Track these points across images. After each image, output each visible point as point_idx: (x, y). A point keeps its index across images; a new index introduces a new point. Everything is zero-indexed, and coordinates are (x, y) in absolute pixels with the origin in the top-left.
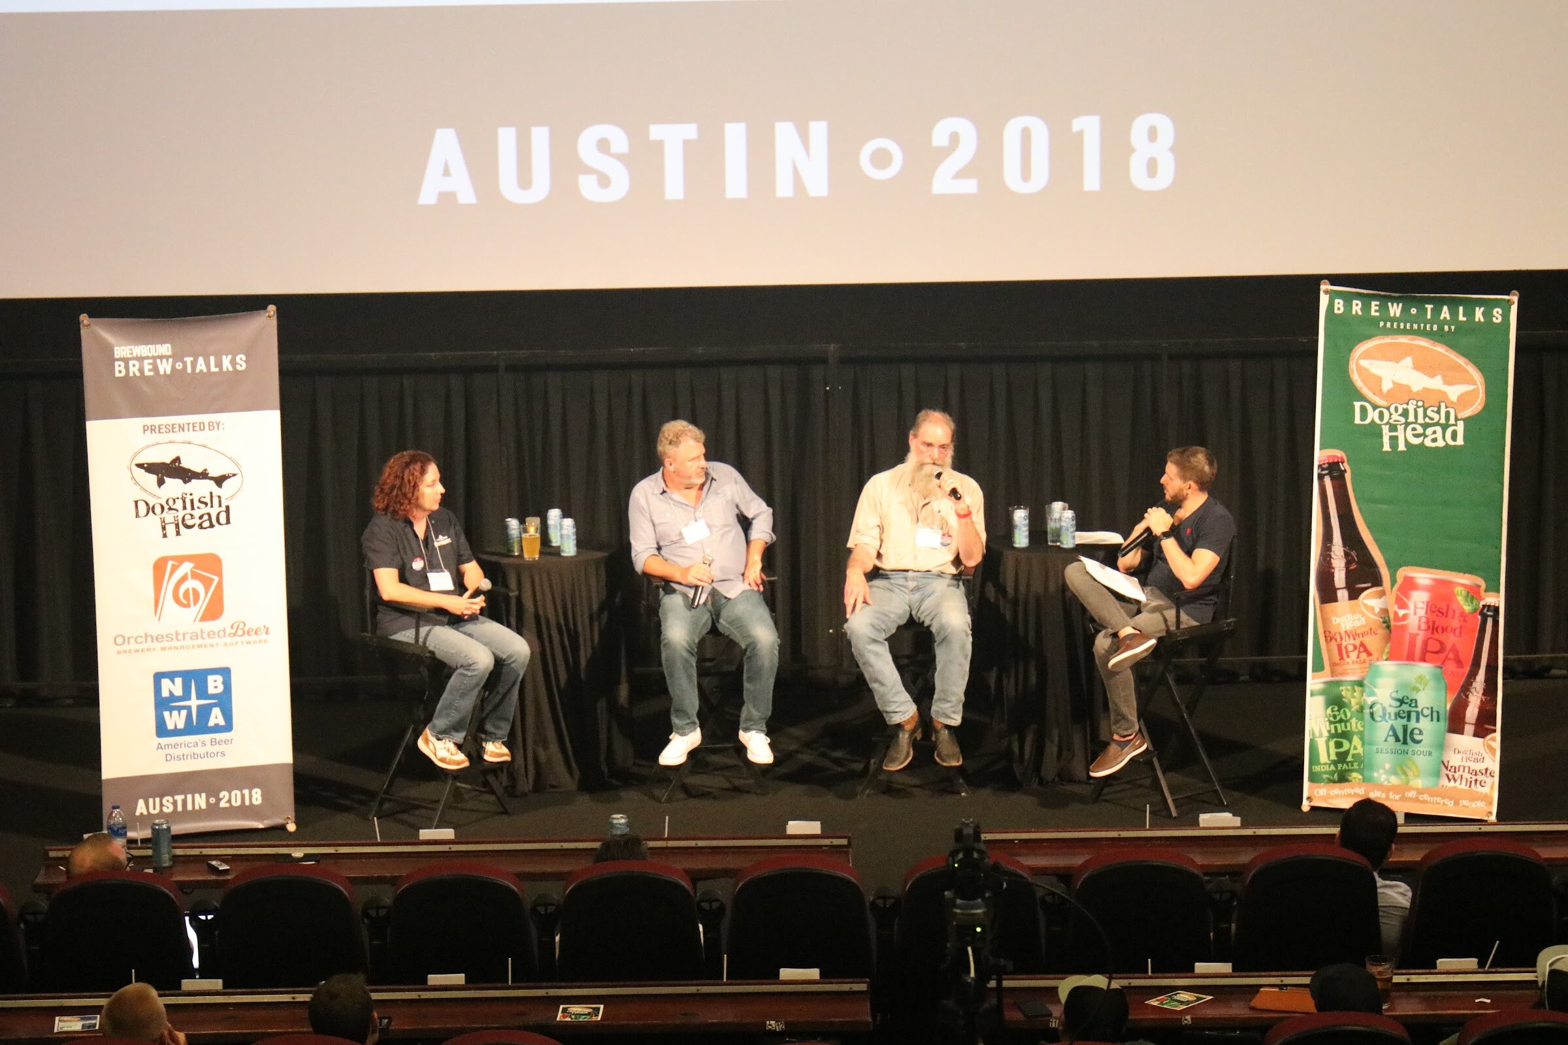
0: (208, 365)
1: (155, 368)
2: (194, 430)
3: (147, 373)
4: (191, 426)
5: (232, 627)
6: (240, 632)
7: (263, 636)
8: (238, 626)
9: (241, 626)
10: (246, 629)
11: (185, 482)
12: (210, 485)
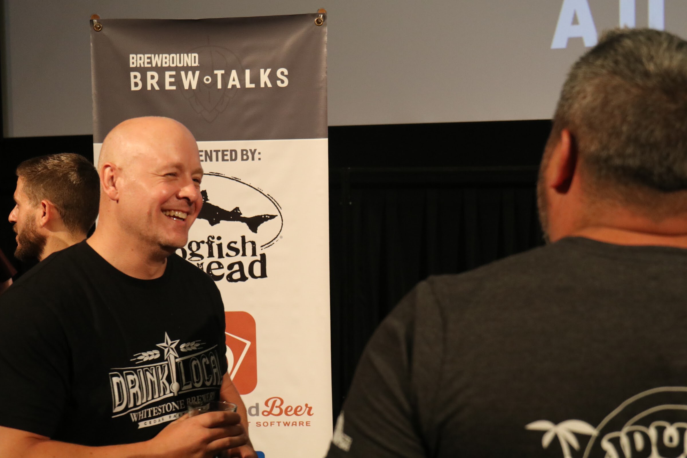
0: (242, 80)
1: (178, 82)
2: (223, 160)
3: (168, 87)
4: (220, 154)
5: (266, 404)
6: (276, 411)
7: (305, 418)
8: (274, 402)
9: (278, 403)
10: (284, 407)
11: (212, 223)
12: (243, 228)
